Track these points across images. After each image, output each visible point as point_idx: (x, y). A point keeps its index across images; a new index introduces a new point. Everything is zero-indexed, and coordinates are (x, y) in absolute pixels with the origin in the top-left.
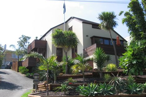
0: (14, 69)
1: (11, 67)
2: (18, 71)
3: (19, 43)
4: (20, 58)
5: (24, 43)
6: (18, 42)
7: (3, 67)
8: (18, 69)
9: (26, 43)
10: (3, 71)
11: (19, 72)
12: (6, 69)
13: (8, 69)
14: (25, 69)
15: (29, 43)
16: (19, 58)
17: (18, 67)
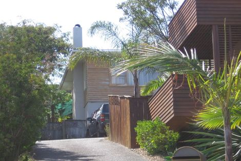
0: (118, 136)
1: (107, 129)
2: (134, 145)
3: (126, 13)
4: (143, 84)
5: (153, 10)
6: (120, 7)
7: (77, 131)
8: (134, 134)
9: (159, 10)
10: (66, 149)
11: (138, 146)
12: (88, 136)
13: (95, 136)
14: (163, 132)
15: (172, 7)
16: (136, 80)
17: (133, 125)
